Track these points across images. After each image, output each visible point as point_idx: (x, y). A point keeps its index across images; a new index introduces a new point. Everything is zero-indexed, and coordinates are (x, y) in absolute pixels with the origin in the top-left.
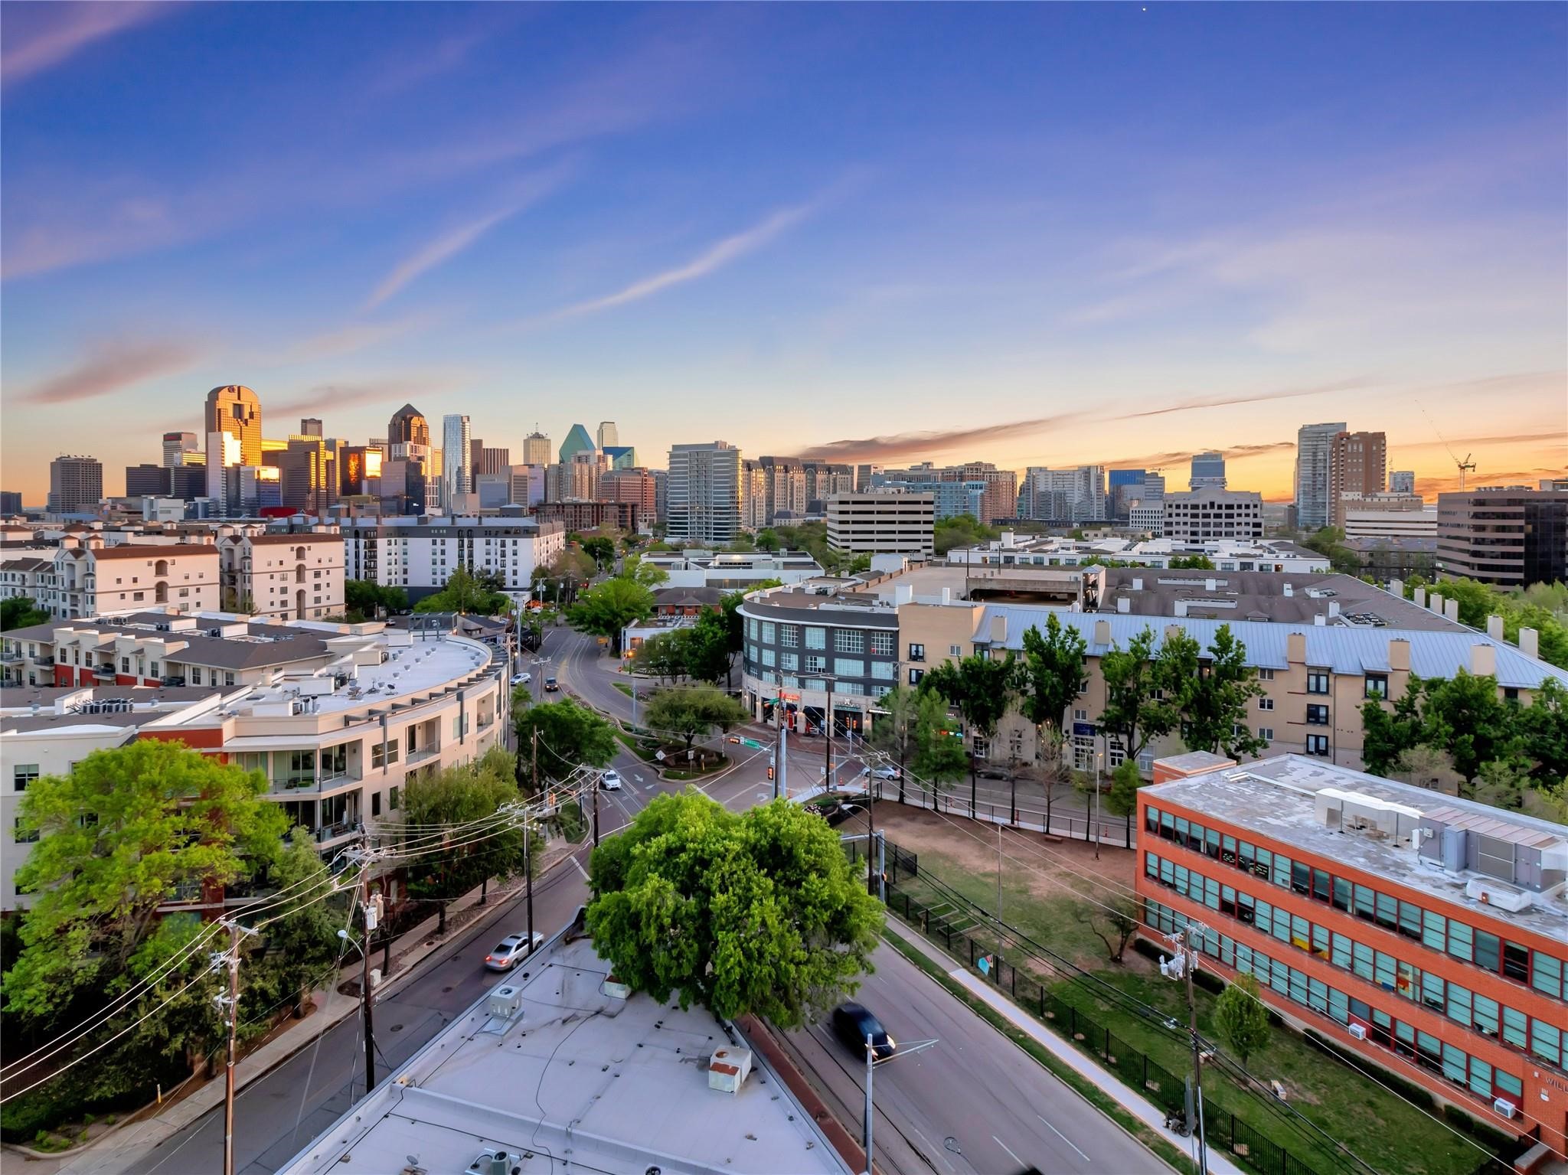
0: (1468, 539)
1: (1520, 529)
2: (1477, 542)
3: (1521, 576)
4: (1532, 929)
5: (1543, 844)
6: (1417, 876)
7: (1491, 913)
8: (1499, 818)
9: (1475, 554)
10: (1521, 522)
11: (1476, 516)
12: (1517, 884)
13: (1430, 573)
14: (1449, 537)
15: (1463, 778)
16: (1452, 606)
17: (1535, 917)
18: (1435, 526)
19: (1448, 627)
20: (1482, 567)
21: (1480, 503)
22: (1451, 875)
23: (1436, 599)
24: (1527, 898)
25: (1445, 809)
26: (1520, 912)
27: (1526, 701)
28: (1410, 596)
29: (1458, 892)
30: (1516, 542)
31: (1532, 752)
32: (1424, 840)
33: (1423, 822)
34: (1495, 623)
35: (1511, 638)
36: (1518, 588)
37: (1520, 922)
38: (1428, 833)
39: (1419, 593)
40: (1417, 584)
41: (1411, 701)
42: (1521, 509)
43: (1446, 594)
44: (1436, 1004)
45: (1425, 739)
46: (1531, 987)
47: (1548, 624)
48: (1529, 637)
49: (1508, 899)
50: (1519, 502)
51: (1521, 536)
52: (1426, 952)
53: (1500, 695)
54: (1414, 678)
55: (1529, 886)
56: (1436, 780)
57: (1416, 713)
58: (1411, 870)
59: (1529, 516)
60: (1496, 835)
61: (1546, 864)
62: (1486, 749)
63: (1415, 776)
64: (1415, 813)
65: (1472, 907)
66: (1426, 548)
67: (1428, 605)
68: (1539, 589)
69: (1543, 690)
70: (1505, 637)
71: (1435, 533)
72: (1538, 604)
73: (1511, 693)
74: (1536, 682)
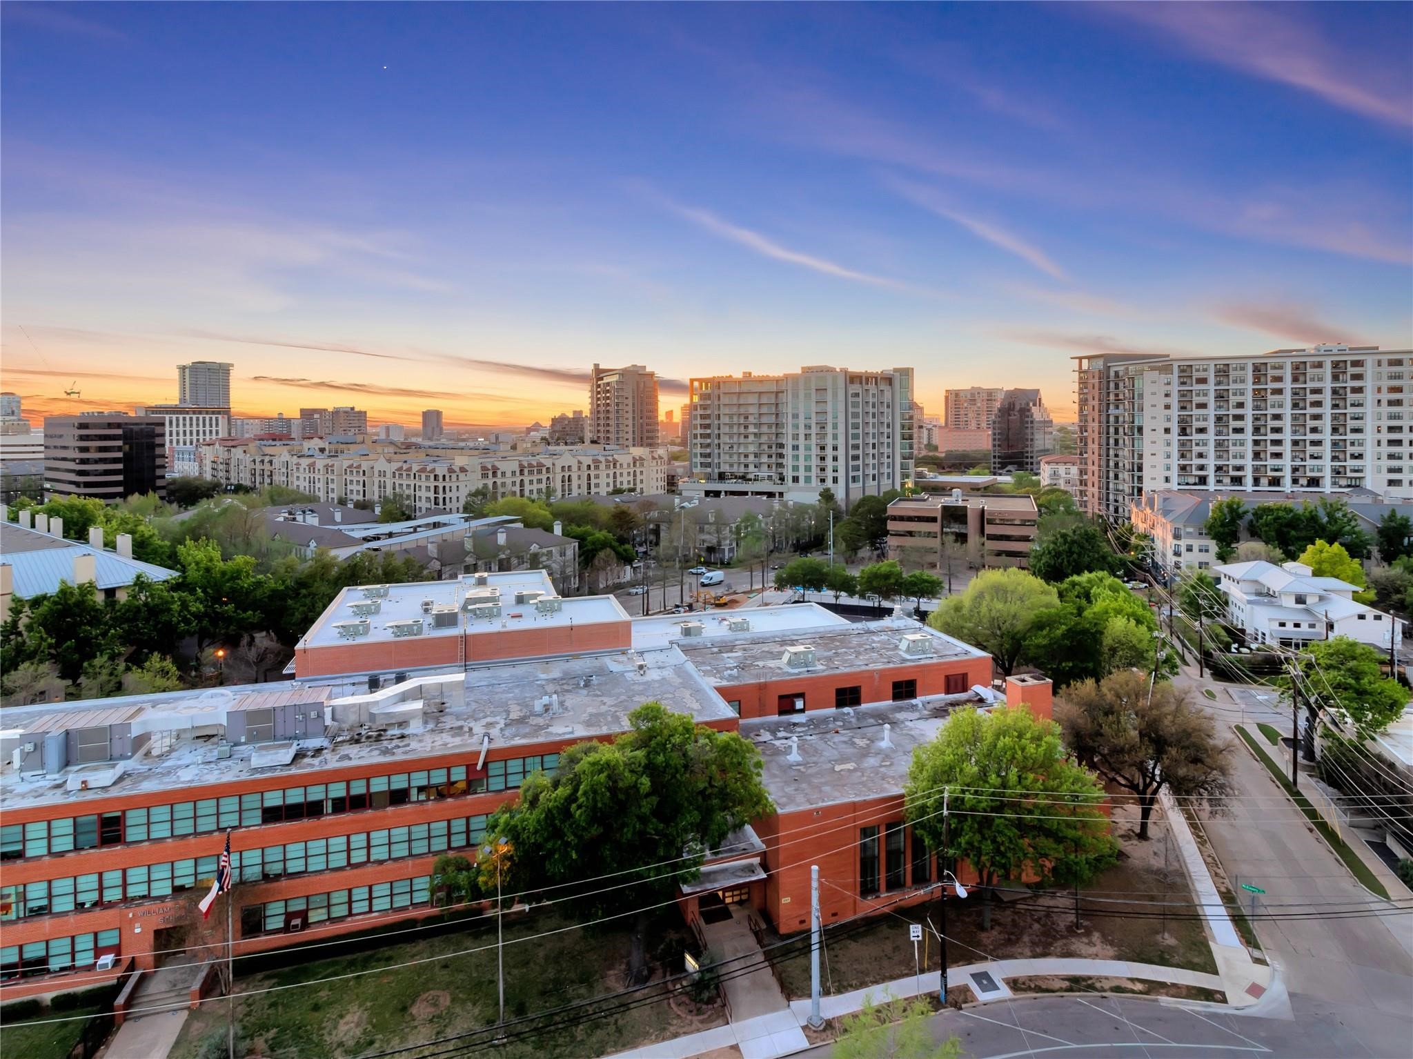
0: (74, 460)
1: (119, 449)
2: (83, 461)
3: (120, 489)
4: (125, 793)
5: (132, 716)
6: (18, 795)
7: (90, 796)
8: (97, 708)
9: (81, 473)
10: (120, 443)
11: (82, 438)
12: (111, 759)
13: (38, 494)
14: (55, 459)
15: (69, 682)
16: (57, 523)
17: (127, 782)
18: (42, 448)
19: (53, 544)
20: (87, 485)
21: (83, 426)
22: (55, 777)
23: (41, 519)
24: (122, 767)
25: (46, 718)
26: (115, 784)
27: (122, 597)
28: (15, 519)
29: (59, 791)
30: (115, 461)
31: (126, 639)
32: (25, 756)
33: (24, 739)
34: (95, 533)
35: (110, 545)
36: (118, 500)
37: (115, 793)
38: (29, 747)
39: (25, 515)
40: (23, 506)
41: (15, 623)
42: (120, 432)
43: (51, 512)
44: (41, 908)
45: (30, 656)
46: (125, 843)
47: (141, 528)
48: (125, 542)
49: (103, 777)
50: (119, 426)
51: (120, 455)
52: (30, 864)
53: (100, 598)
54: (18, 601)
55: (123, 757)
56: (42, 693)
57: (20, 634)
58: (11, 792)
59: (126, 437)
60: (93, 724)
61: (136, 731)
62: (87, 649)
63: (20, 695)
64: (15, 733)
65: (72, 799)
66: (34, 470)
67: (33, 526)
68: (135, 499)
69: (135, 584)
70: (106, 545)
71: (42, 456)
72: (133, 512)
73: (110, 593)
74: (129, 579)
